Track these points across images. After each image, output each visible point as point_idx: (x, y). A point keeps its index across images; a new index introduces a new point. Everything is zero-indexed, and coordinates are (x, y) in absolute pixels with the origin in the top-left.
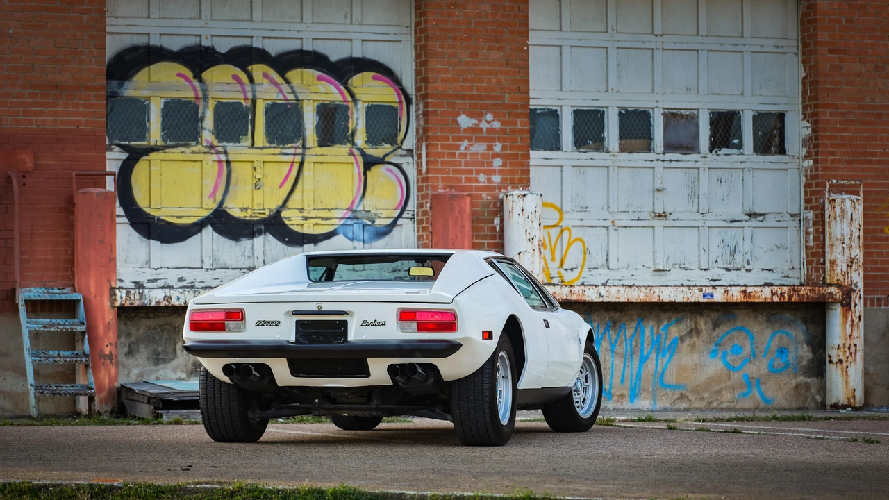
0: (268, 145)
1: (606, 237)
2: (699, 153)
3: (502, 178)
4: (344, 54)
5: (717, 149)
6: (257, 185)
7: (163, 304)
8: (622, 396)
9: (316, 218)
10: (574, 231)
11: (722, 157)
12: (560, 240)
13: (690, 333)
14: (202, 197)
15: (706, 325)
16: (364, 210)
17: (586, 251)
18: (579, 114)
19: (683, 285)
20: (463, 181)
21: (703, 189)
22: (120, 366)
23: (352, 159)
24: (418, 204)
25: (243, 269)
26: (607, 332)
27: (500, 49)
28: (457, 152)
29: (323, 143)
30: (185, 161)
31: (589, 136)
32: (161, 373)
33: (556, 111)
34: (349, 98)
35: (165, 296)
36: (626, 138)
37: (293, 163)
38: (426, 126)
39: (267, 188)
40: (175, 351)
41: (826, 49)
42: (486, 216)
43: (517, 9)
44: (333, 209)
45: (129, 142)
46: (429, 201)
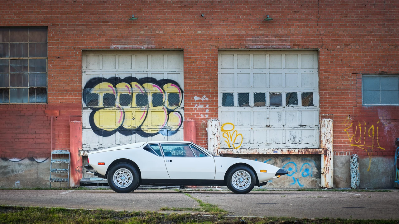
0: (137, 107)
1: (249, 134)
2: (282, 106)
3: (209, 116)
4: (162, 78)
5: (289, 105)
6: (133, 119)
9: (152, 128)
10: (238, 131)
11: (290, 107)
12: (233, 135)
14: (116, 123)
15: (279, 161)
16: (168, 126)
17: (243, 138)
18: (240, 95)
19: (276, 149)
20: (196, 117)
21: (284, 117)
23: (164, 110)
27: (208, 75)
28: (194, 108)
29: (154, 106)
30: (110, 112)
31: (244, 102)
33: (232, 94)
34: (163, 92)
36: (257, 102)
37: (145, 112)
39: (136, 120)
41: (323, 72)
42: (203, 127)
43: (214, 63)
44: (158, 126)
45: (93, 107)
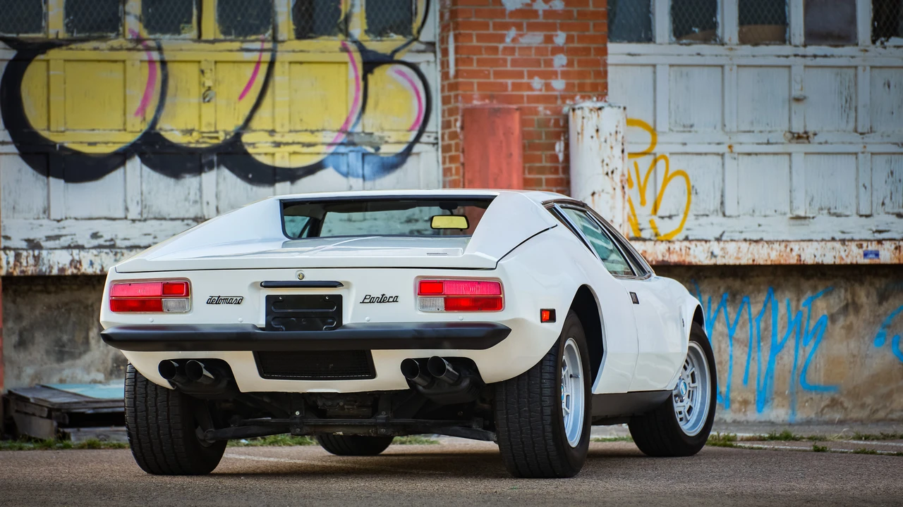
0: (222, 37)
1: (720, 169)
2: (857, 45)
3: (567, 84)
5: (883, 39)
6: (207, 96)
7: (69, 272)
8: (745, 403)
9: (293, 143)
10: (673, 160)
11: (890, 50)
12: (652, 174)
13: (845, 309)
14: (125, 114)
15: (868, 298)
16: (363, 132)
19: (833, 239)
20: (510, 87)
21: (863, 97)
22: (7, 364)
23: (345, 57)
24: (443, 122)
25: (188, 219)
26: (722, 310)
28: (501, 46)
29: (302, 34)
30: (99, 61)
31: (694, 21)
32: (67, 373)
35: (72, 261)
36: (749, 23)
37: (258, 63)
38: (455, 8)
39: (221, 101)
40: (87, 342)
42: (544, 140)
44: (318, 131)
45: (18, 33)
46: (459, 118)
